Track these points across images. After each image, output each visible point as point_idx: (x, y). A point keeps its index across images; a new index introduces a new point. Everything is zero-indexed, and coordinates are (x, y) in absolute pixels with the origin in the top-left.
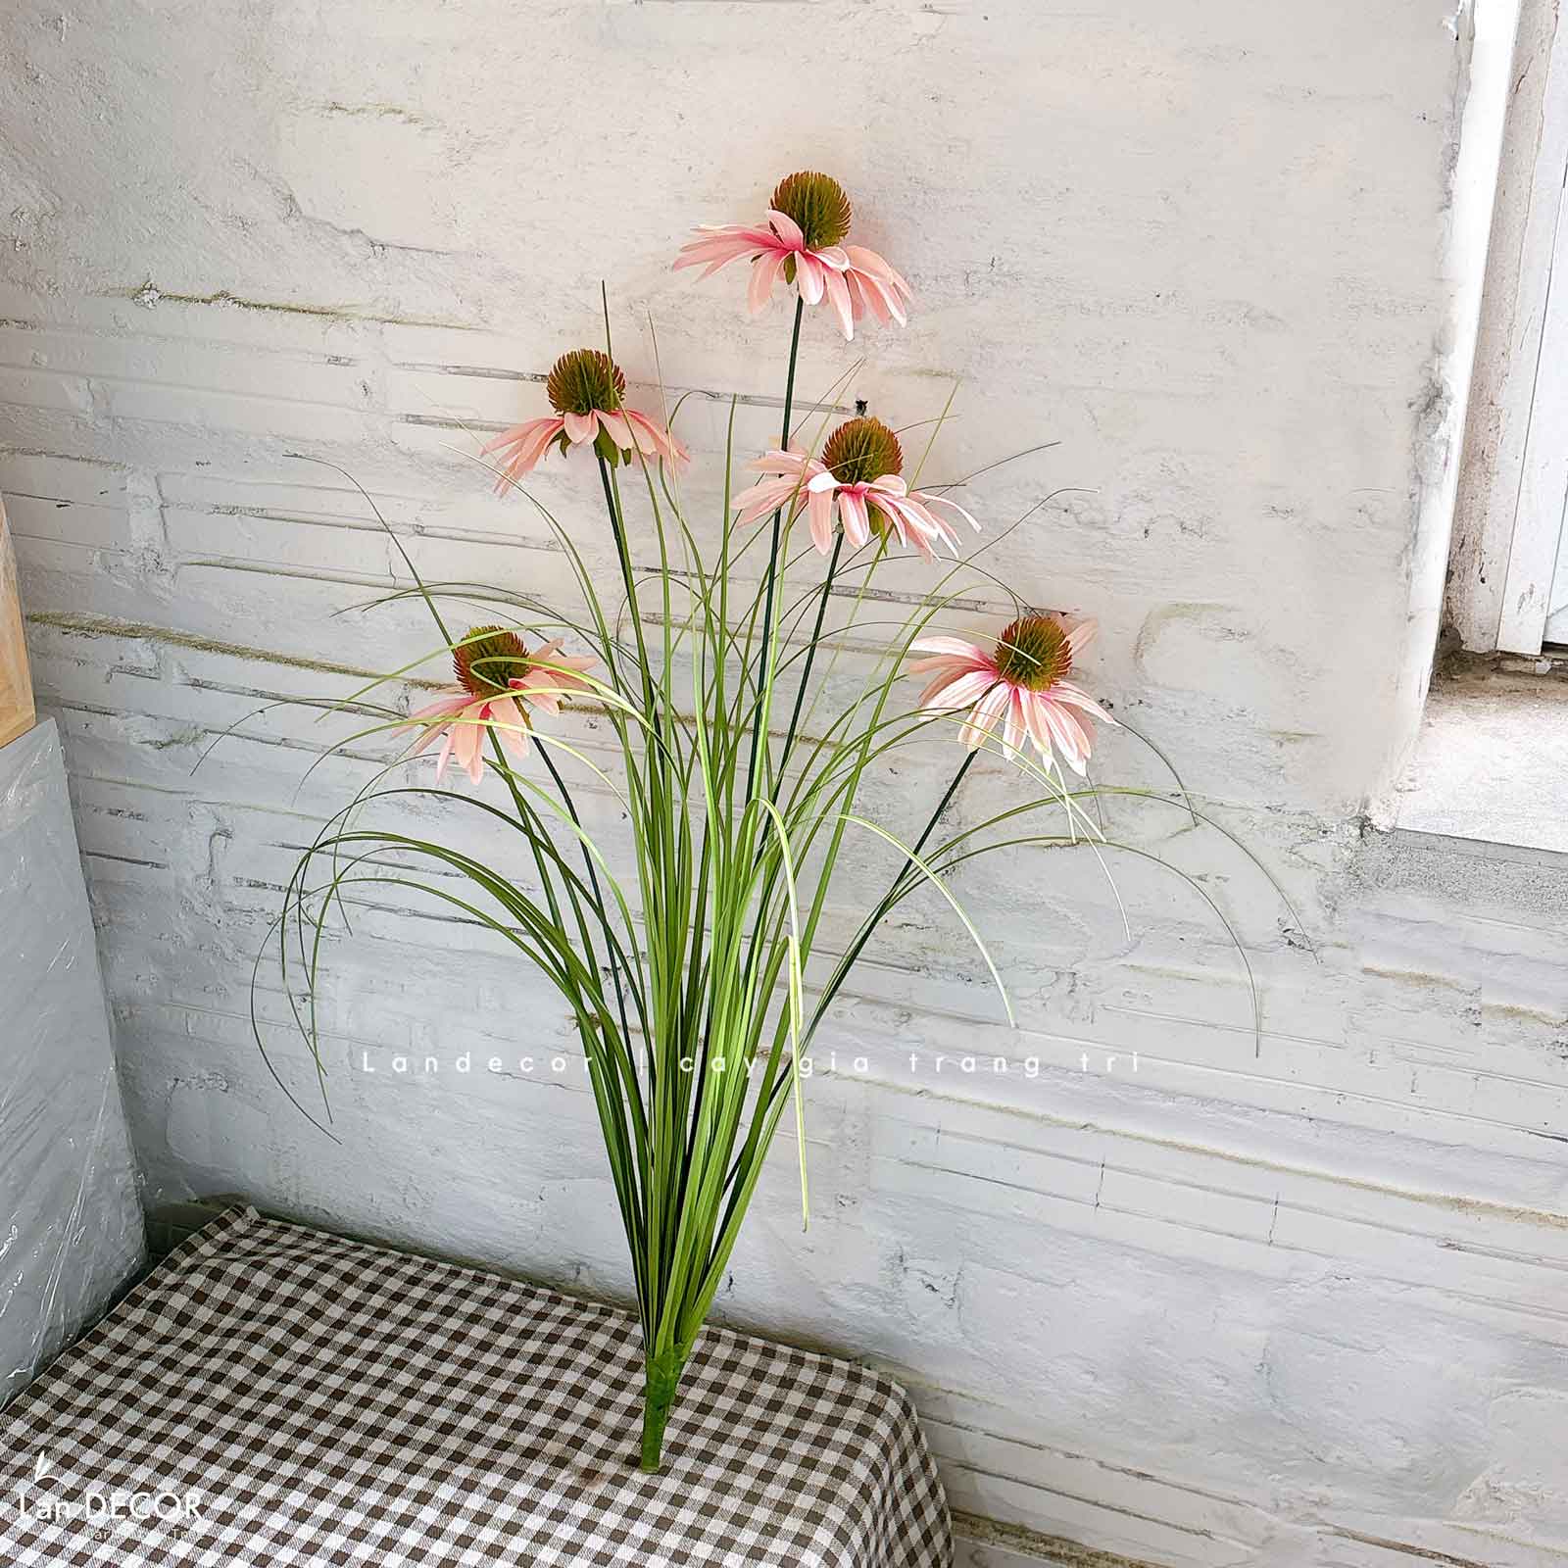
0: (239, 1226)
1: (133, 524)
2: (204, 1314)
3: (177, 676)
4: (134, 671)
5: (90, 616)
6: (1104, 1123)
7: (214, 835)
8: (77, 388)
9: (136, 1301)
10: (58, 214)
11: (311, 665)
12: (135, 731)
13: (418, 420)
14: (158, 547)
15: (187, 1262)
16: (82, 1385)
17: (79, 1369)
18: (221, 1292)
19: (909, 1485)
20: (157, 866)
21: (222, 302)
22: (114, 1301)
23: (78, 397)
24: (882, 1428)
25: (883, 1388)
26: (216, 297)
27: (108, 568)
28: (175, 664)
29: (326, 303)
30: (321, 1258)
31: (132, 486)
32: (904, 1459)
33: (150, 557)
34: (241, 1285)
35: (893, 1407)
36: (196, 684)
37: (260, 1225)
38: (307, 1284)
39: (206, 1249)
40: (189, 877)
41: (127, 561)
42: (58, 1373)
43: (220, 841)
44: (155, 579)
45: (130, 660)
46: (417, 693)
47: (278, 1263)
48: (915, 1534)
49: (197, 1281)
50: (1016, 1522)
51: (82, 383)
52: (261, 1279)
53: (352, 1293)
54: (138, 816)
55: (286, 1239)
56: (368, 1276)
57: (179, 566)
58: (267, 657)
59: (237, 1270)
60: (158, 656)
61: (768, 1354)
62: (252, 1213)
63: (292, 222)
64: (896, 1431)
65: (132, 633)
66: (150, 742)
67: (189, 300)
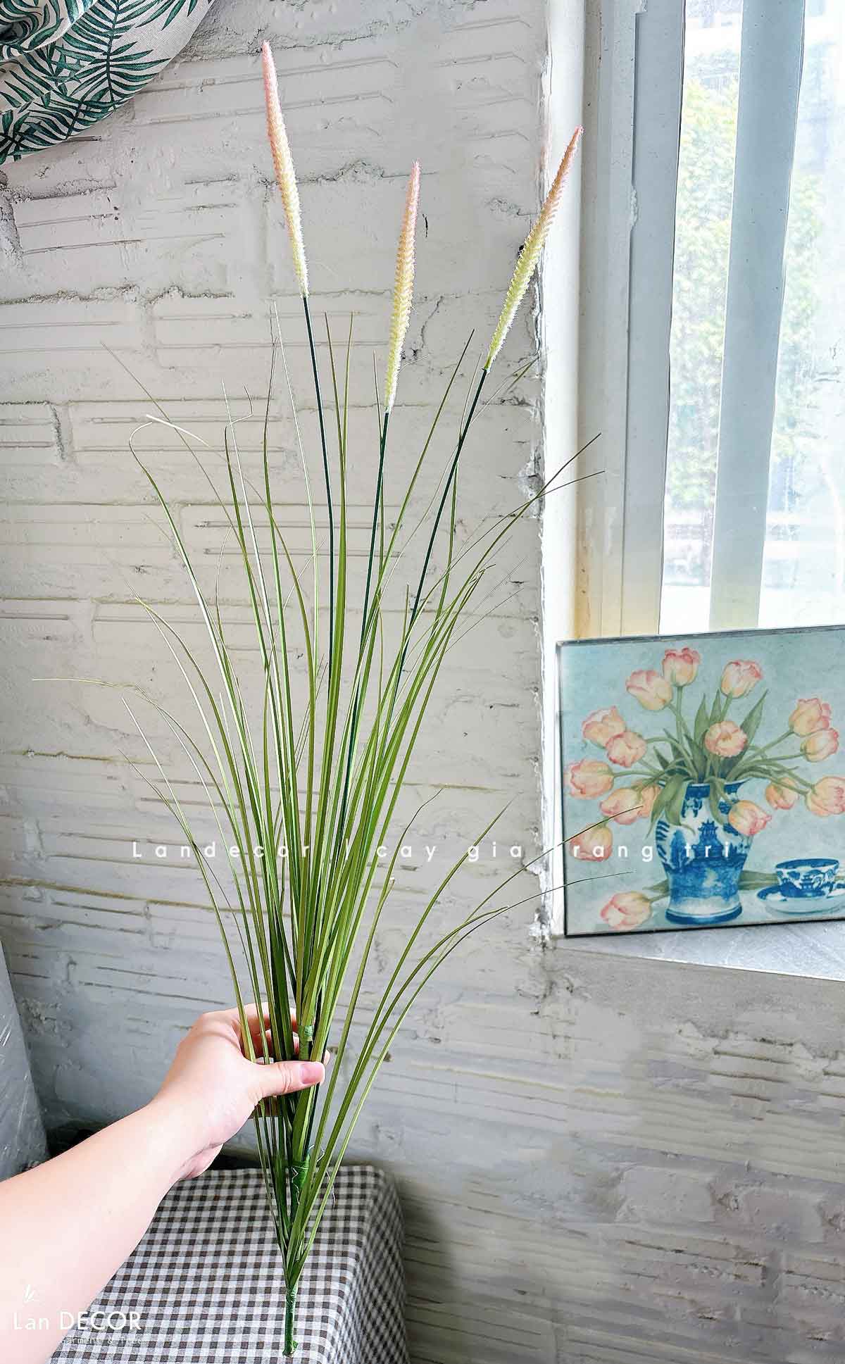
1: (27, 841)
3: (50, 901)
4: (31, 899)
5: (11, 878)
7: (68, 964)
11: (106, 895)
12: (31, 923)
13: (146, 800)
14: (39, 850)
20: (45, 977)
21: (61, 756)
26: (59, 754)
27: (17, 859)
28: (49, 896)
29: (103, 756)
31: (26, 825)
33: (36, 853)
36: (58, 904)
40: (59, 981)
41: (25, 855)
43: (71, 967)
44: (38, 862)
45: (29, 894)
46: (152, 906)
54: (35, 957)
57: (48, 857)
58: (87, 892)
60: (41, 893)
63: (89, 725)
65: (29, 884)
66: (39, 927)
67: (47, 755)
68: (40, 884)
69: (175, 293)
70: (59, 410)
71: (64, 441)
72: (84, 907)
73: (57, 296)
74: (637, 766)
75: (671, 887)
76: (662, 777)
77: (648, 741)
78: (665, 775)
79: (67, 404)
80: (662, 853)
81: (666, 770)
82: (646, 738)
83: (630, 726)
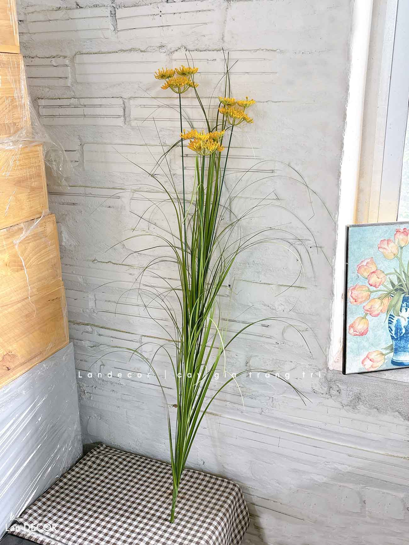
0: (102, 448)
1: (89, 304)
2: (95, 466)
3: (96, 333)
4: (87, 332)
5: (79, 321)
6: (280, 429)
7: (101, 365)
8: (80, 277)
9: (81, 463)
10: (79, 246)
11: (123, 332)
12: (86, 344)
14: (94, 308)
15: (91, 455)
16: (70, 480)
17: (69, 476)
18: (98, 461)
19: (240, 506)
21: (110, 263)
22: (76, 463)
23: (80, 280)
24: (234, 493)
25: (235, 485)
27: (84, 312)
28: (96, 331)
29: (130, 264)
30: (119, 455)
31: (90, 296)
32: (239, 500)
33: (92, 310)
34: (102, 460)
35: (236, 489)
36: (99, 335)
37: (106, 448)
38: (116, 460)
39: (95, 453)
41: (88, 310)
42: (65, 477)
44: (93, 314)
45: (87, 330)
46: (143, 338)
47: (110, 456)
48: (241, 517)
49: (93, 459)
51: (82, 277)
52: (106, 459)
53: (125, 463)
54: (86, 361)
55: (111, 451)
56: (128, 459)
57: (98, 312)
58: (114, 330)
59: (101, 457)
60: (93, 329)
61: (211, 477)
62: (104, 446)
63: (124, 249)
64: (237, 494)
65: (87, 325)
66: (89, 346)
67: (103, 262)
68: (93, 325)
69: (183, 50)
70: (126, 101)
71: (126, 116)
72: (112, 337)
73: (130, 50)
74: (381, 287)
75: (394, 348)
76: (392, 293)
77: (387, 275)
78: (394, 291)
79: (130, 98)
80: (391, 330)
81: (394, 289)
82: (385, 273)
83: (379, 266)
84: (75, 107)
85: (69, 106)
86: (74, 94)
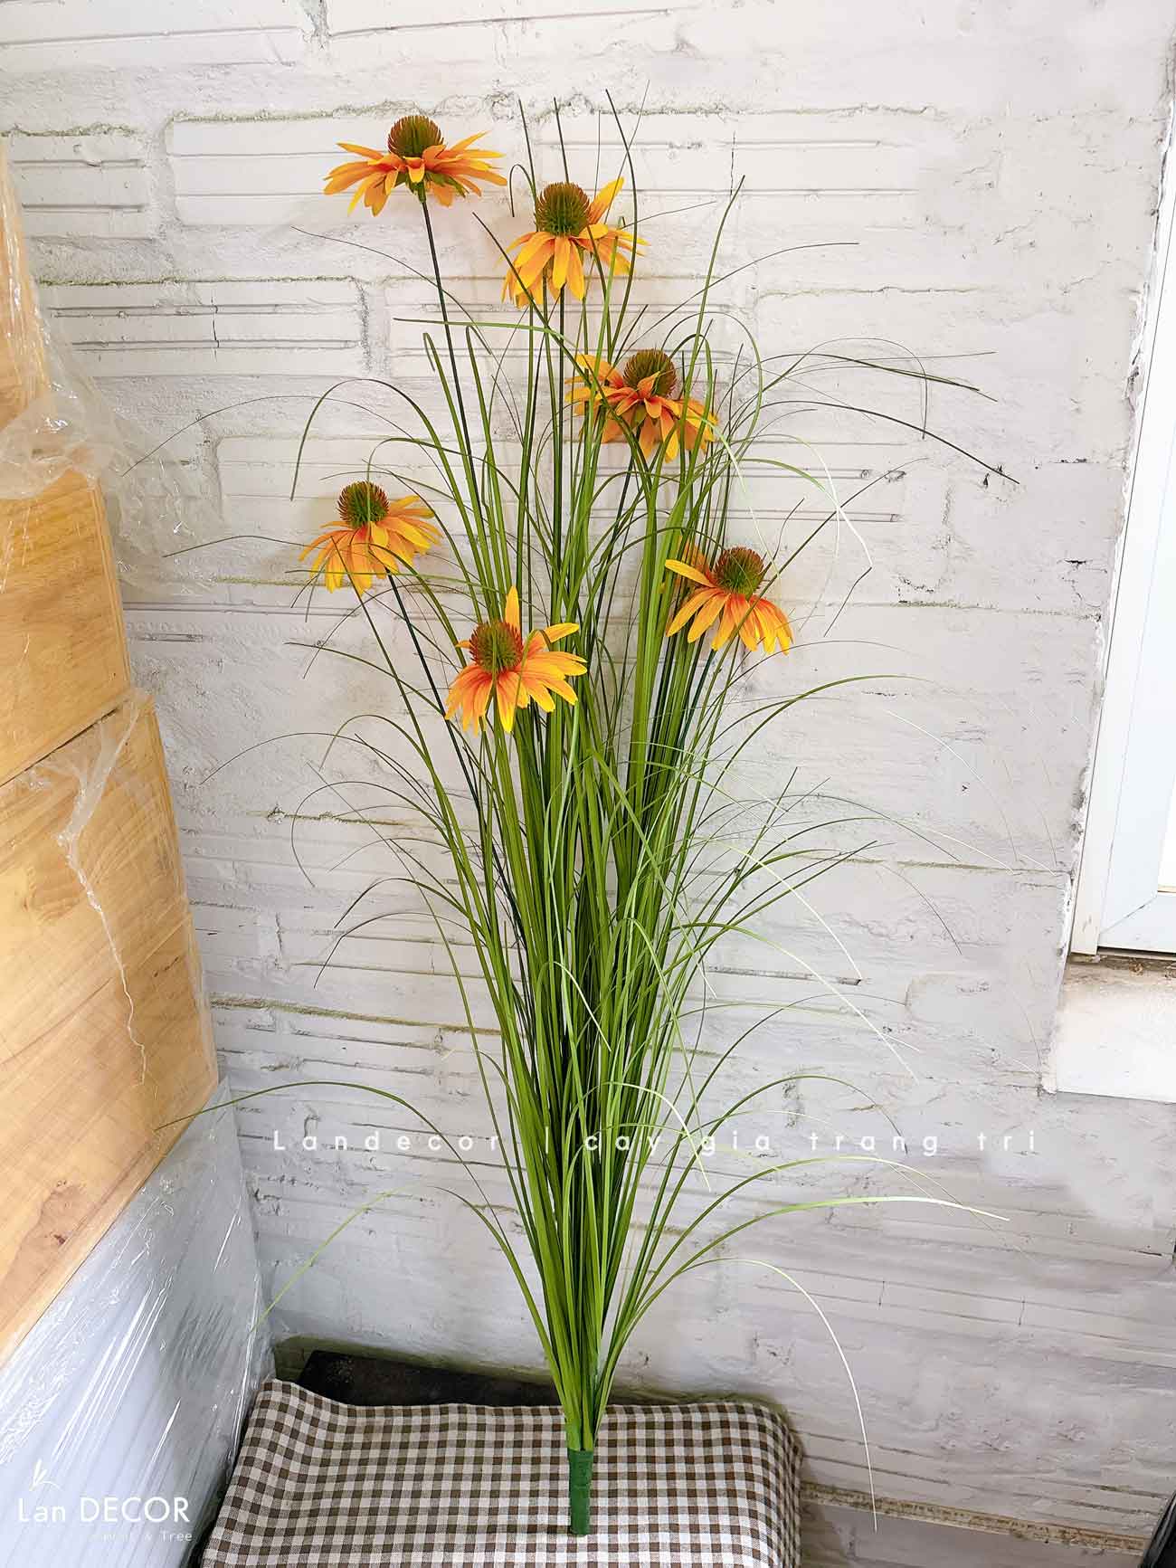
1: (260, 944)
3: (287, 1030)
4: (257, 1028)
5: (228, 996)
7: (308, 1119)
8: (225, 867)
10: (215, 768)
11: (378, 1020)
14: (277, 954)
20: (267, 1139)
21: (327, 819)
23: (225, 872)
26: (323, 816)
27: (242, 969)
28: (286, 1022)
31: (260, 921)
33: (271, 960)
36: (301, 1034)
41: (255, 964)
43: (312, 1122)
44: (274, 974)
45: (255, 1021)
46: (448, 1035)
50: (829, 1483)
51: (230, 865)
54: (256, 1110)
57: (290, 965)
58: (349, 1016)
60: (274, 1018)
65: (257, 1005)
66: (266, 1067)
67: (304, 818)
68: (273, 1005)
70: (369, 290)
71: (371, 341)
72: (340, 1038)
79: (383, 282)
84: (179, 314)
85: (152, 310)
86: (170, 267)
